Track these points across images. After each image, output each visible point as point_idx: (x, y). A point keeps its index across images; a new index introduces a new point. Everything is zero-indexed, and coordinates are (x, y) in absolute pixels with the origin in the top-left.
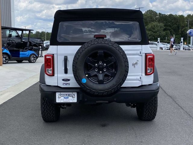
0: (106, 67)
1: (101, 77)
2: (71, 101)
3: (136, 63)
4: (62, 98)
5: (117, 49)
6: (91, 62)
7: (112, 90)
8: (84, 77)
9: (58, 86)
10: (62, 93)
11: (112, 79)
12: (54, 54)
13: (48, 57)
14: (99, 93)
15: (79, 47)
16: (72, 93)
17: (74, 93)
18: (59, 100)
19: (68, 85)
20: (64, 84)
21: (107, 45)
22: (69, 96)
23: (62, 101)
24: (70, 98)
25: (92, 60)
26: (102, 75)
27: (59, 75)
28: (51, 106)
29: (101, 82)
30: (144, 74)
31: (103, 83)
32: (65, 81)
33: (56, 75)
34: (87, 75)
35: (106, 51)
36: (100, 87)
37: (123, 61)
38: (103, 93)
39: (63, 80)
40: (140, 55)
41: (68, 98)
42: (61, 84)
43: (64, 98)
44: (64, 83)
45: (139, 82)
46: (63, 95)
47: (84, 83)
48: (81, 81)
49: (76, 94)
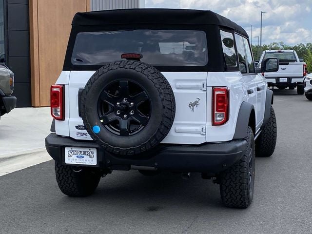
0: (134, 108)
1: (124, 124)
2: (88, 163)
3: (196, 103)
4: (74, 157)
5: (149, 77)
6: (109, 99)
7: (140, 147)
8: (96, 123)
9: (69, 138)
10: (74, 149)
11: (143, 129)
12: (64, 85)
13: (55, 90)
14: (120, 152)
15: (92, 73)
16: (90, 150)
17: (92, 150)
18: (69, 160)
19: (84, 136)
20: (79, 135)
21: (134, 71)
22: (85, 154)
23: (74, 163)
24: (86, 157)
25: (110, 95)
26: (127, 121)
27: (72, 120)
28: (69, 170)
29: (124, 133)
30: (209, 123)
31: (127, 135)
32: (80, 129)
33: (67, 119)
34: (102, 121)
35: (131, 81)
36: (123, 141)
37: (159, 99)
38: (127, 151)
39: (77, 127)
40: (203, 89)
41: (83, 157)
42: (75, 134)
43: (77, 157)
44: (78, 133)
45: (199, 136)
46: (76, 151)
47: (96, 134)
48: (92, 129)
49: (95, 151)
